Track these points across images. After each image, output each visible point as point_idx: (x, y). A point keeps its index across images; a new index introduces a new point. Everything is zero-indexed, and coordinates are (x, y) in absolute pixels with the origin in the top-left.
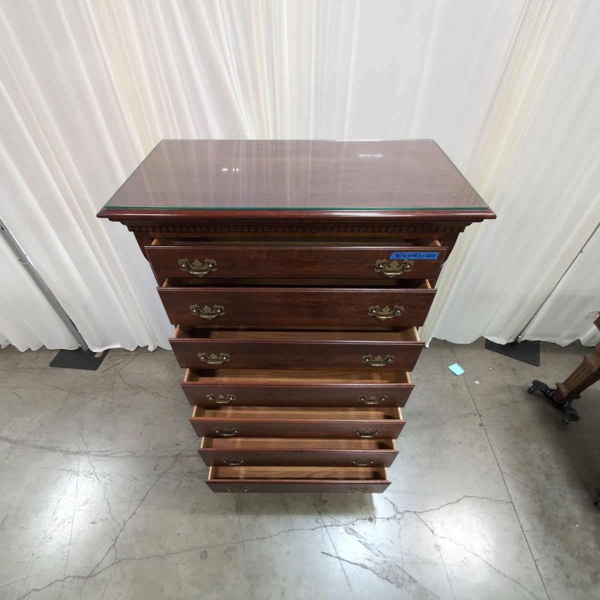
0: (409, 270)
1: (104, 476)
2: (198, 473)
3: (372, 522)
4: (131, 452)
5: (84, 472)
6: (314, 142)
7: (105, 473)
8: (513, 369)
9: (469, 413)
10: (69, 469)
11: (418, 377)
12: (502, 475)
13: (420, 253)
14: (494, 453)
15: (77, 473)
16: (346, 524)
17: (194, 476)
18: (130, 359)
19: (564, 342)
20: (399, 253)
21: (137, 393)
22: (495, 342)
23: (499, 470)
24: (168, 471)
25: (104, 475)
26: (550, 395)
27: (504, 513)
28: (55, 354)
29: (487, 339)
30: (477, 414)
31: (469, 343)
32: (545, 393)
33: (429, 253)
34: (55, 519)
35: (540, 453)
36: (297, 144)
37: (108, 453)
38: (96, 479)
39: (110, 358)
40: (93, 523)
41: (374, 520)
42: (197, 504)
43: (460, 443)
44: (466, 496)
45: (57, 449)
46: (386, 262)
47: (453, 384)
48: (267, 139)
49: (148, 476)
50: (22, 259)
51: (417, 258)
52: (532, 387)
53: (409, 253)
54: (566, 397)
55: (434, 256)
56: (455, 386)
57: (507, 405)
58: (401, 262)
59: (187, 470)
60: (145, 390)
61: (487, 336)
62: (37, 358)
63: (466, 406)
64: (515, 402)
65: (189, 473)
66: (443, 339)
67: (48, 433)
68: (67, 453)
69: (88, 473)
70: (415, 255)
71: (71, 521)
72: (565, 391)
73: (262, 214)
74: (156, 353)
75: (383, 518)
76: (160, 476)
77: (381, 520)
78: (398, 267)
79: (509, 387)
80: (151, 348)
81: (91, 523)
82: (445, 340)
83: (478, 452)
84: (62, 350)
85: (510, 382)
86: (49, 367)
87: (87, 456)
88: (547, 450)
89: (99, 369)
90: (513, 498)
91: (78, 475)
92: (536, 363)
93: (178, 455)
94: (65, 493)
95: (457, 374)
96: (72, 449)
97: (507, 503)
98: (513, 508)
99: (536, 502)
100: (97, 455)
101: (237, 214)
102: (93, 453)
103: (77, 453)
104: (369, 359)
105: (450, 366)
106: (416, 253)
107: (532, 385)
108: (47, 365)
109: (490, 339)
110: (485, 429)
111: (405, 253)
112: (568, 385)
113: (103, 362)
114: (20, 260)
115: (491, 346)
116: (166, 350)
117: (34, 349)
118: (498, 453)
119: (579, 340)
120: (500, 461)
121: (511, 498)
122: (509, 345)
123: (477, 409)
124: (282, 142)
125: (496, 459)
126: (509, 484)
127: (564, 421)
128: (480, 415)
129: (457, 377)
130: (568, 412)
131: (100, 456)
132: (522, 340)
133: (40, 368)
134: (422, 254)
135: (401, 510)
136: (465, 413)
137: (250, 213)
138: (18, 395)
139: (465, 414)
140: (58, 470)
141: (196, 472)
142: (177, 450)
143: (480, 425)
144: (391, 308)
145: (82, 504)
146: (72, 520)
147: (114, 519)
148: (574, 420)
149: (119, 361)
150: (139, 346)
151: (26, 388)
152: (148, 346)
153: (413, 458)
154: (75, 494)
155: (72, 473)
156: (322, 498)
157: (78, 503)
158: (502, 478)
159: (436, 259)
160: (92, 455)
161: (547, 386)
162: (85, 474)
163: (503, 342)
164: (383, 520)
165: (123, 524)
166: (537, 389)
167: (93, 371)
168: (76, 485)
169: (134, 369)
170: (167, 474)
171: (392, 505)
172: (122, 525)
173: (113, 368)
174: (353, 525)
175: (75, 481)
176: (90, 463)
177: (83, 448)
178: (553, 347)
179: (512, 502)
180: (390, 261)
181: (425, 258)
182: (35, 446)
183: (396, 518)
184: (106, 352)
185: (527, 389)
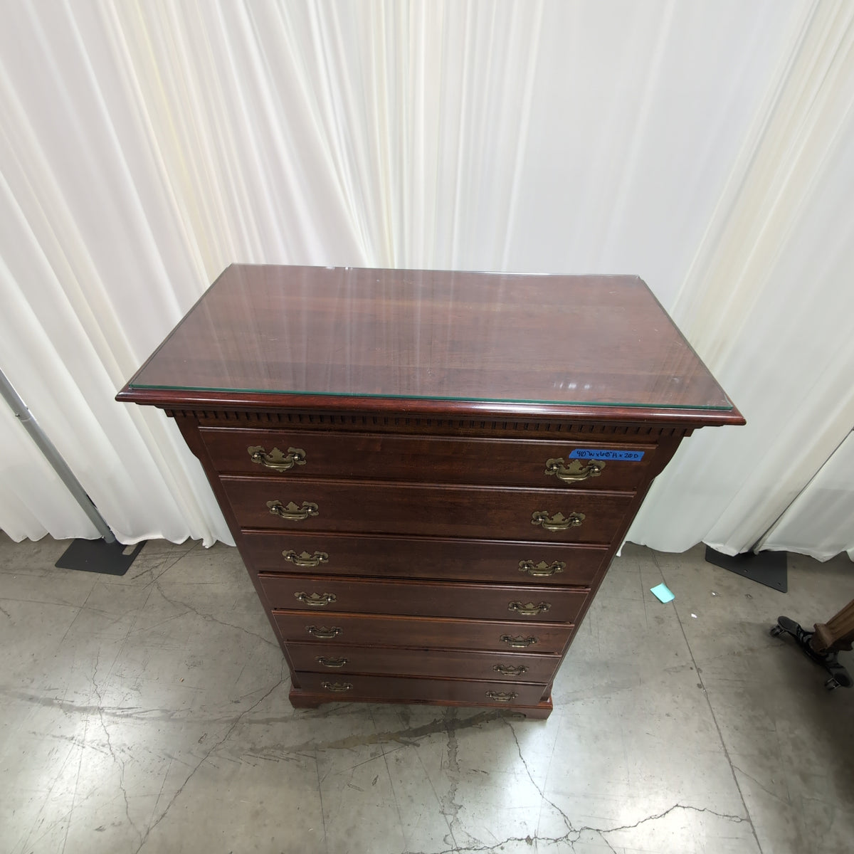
0: (598, 475)
1: (123, 751)
2: (265, 752)
3: (531, 844)
4: (167, 711)
5: (93, 741)
6: (459, 275)
7: (125, 745)
8: (747, 595)
9: (683, 666)
10: (71, 736)
11: (604, 605)
12: (733, 771)
13: (616, 452)
14: (720, 733)
15: (82, 744)
16: (491, 846)
17: (259, 756)
18: (175, 560)
19: (825, 555)
20: (583, 450)
21: (180, 615)
22: (720, 551)
23: (728, 762)
24: (220, 746)
25: (123, 747)
26: (805, 641)
27: (737, 838)
28: (65, 548)
29: (708, 547)
30: (694, 668)
31: (681, 552)
32: (796, 638)
33: (629, 452)
34: (41, 821)
35: (792, 736)
36: (433, 276)
37: (130, 712)
38: (110, 754)
39: (145, 557)
40: (100, 829)
41: (534, 843)
42: (261, 803)
43: (668, 715)
44: (677, 806)
45: (56, 702)
46: (563, 462)
47: (656, 617)
48: (390, 267)
49: (189, 752)
50: (21, 414)
51: (611, 458)
52: (778, 627)
53: (599, 452)
54: (830, 648)
55: (636, 456)
56: (660, 620)
57: (739, 654)
58: (585, 463)
59: (249, 746)
60: (194, 609)
61: (709, 542)
62: (37, 553)
63: (676, 654)
64: (751, 650)
65: (251, 750)
66: (642, 544)
67: (45, 675)
68: (69, 709)
69: (98, 745)
70: (607, 454)
71: (65, 825)
72: (828, 639)
73: (374, 404)
74: (214, 551)
75: (548, 839)
76: (207, 754)
77: (544, 841)
78: (581, 469)
79: (742, 624)
80: (207, 544)
81: (96, 830)
82: (645, 546)
83: (696, 732)
84: (76, 539)
85: (743, 616)
86: (55, 568)
87: (99, 716)
88: (803, 732)
89: (127, 573)
90: (751, 812)
91: (83, 747)
92: (782, 587)
93: (237, 720)
94: (60, 776)
95: (664, 602)
96: (78, 704)
97: (742, 820)
98: (752, 831)
99: (788, 822)
100: (114, 715)
101: (336, 403)
102: (109, 711)
103: (84, 710)
104: (528, 566)
105: (653, 587)
106: (609, 451)
107: (776, 623)
108: (51, 564)
109: (713, 546)
110: (706, 694)
111: (592, 451)
112: (833, 628)
113: (134, 563)
114: (19, 416)
115: (713, 556)
116: (229, 547)
117: (34, 539)
118: (726, 734)
119: (846, 552)
120: (729, 749)
121: (747, 811)
122: (741, 557)
123: (693, 660)
124: (411, 274)
125: (723, 744)
126: (742, 786)
127: (826, 684)
128: (699, 670)
129: (663, 605)
130: (835, 671)
131: (119, 716)
132: (760, 550)
133: (42, 569)
134: (618, 452)
135: (577, 827)
136: (676, 665)
137: (355, 403)
138: (5, 612)
139: (676, 668)
140: (54, 736)
141: (262, 749)
142: (236, 711)
143: (700, 686)
144: (566, 515)
145: (85, 797)
146: (66, 823)
147: (131, 823)
148: (842, 685)
149: (159, 561)
150: (190, 538)
151: (18, 600)
152: (202, 539)
153: (596, 738)
154: (76, 777)
155: (74, 744)
156: (453, 801)
157: (79, 795)
158: (733, 777)
159: (638, 460)
160: (107, 714)
161: (799, 626)
162: (94, 745)
163: (732, 551)
164: (549, 841)
165: (145, 833)
166: (785, 631)
167: (119, 577)
168: (78, 764)
169: (180, 575)
170: (219, 750)
171: (562, 816)
172: (143, 835)
173: (149, 573)
174: (502, 848)
175: (78, 756)
176: (103, 728)
177: (94, 702)
178: (807, 562)
179: (749, 820)
180: (568, 461)
181: (623, 458)
182: (22, 697)
183: (568, 840)
184: (142, 544)
185: (769, 628)
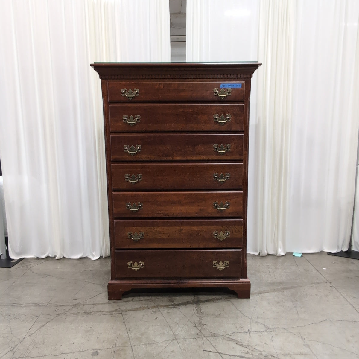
0: (230, 94)
1: (9, 316)
2: (93, 313)
8: (351, 263)
9: (321, 282)
14: (346, 299)
16: (224, 335)
17: (89, 314)
18: (40, 263)
20: (224, 84)
21: (43, 277)
23: (352, 307)
24: (66, 312)
30: (328, 282)
33: (237, 84)
37: (14, 304)
39: (23, 263)
41: (248, 333)
42: (91, 328)
44: (327, 320)
46: (219, 89)
49: (48, 315)
51: (232, 87)
53: (228, 84)
55: (240, 85)
57: (351, 278)
59: (83, 312)
60: (50, 276)
63: (318, 279)
64: (357, 277)
76: (59, 315)
77: (254, 332)
78: (224, 92)
83: (333, 299)
89: (13, 267)
93: (76, 305)
100: (5, 306)
106: (231, 84)
110: (335, 289)
113: (17, 264)
118: (349, 299)
120: (352, 303)
125: (348, 302)
129: (308, 266)
131: (8, 306)
134: (234, 84)
135: (271, 327)
139: (317, 282)
142: (76, 302)
143: (332, 287)
144: (225, 116)
149: (31, 263)
156: (201, 323)
159: (241, 87)
164: (257, 332)
167: (9, 268)
171: (263, 325)
173: (25, 267)
181: (236, 87)
183: (267, 332)
